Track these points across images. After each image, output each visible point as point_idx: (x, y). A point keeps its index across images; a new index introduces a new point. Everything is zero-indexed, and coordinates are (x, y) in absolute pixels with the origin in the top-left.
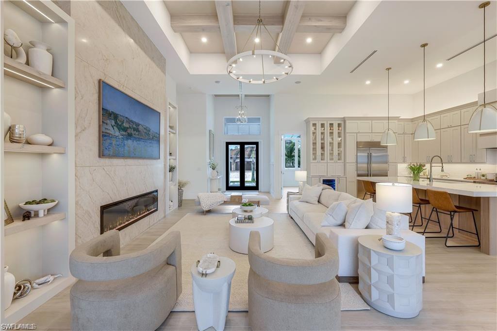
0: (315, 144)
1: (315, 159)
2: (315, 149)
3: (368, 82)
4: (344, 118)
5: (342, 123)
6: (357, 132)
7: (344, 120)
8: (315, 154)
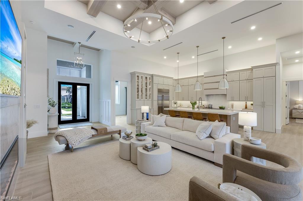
0: (138, 88)
1: (138, 98)
2: (138, 91)
3: (165, 57)
4: (152, 75)
5: (151, 77)
6: (158, 84)
7: (152, 76)
8: (138, 95)
